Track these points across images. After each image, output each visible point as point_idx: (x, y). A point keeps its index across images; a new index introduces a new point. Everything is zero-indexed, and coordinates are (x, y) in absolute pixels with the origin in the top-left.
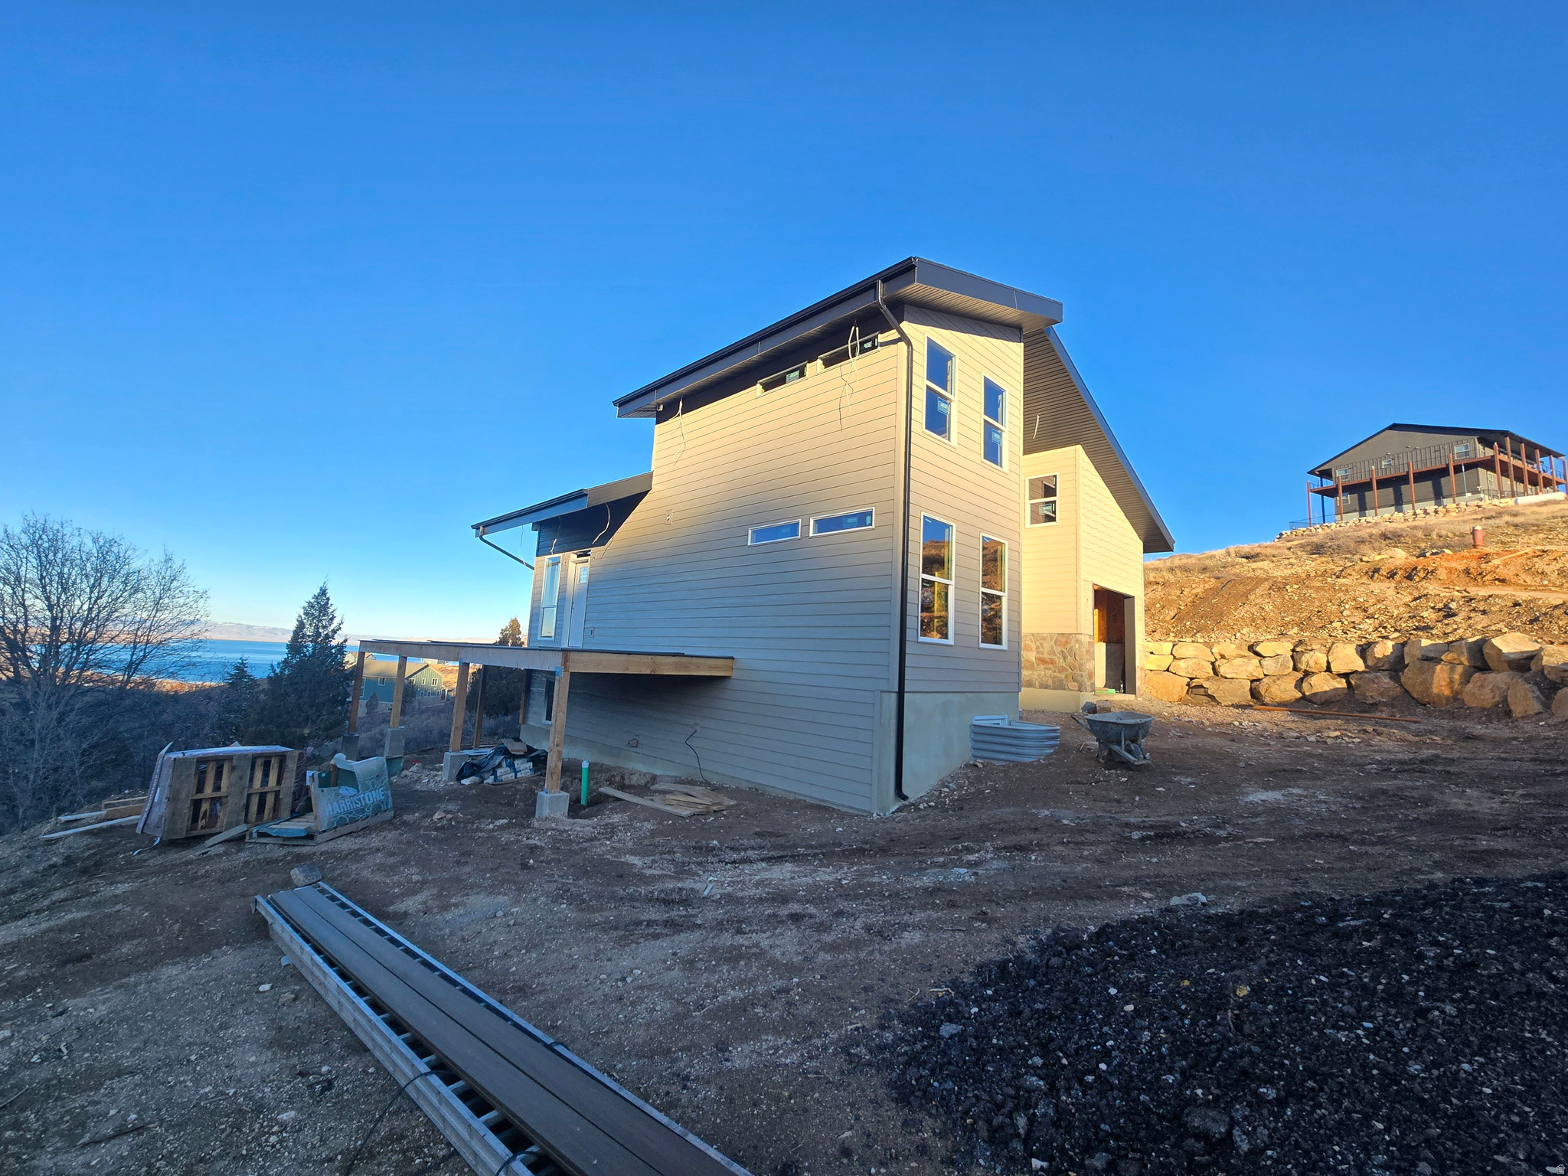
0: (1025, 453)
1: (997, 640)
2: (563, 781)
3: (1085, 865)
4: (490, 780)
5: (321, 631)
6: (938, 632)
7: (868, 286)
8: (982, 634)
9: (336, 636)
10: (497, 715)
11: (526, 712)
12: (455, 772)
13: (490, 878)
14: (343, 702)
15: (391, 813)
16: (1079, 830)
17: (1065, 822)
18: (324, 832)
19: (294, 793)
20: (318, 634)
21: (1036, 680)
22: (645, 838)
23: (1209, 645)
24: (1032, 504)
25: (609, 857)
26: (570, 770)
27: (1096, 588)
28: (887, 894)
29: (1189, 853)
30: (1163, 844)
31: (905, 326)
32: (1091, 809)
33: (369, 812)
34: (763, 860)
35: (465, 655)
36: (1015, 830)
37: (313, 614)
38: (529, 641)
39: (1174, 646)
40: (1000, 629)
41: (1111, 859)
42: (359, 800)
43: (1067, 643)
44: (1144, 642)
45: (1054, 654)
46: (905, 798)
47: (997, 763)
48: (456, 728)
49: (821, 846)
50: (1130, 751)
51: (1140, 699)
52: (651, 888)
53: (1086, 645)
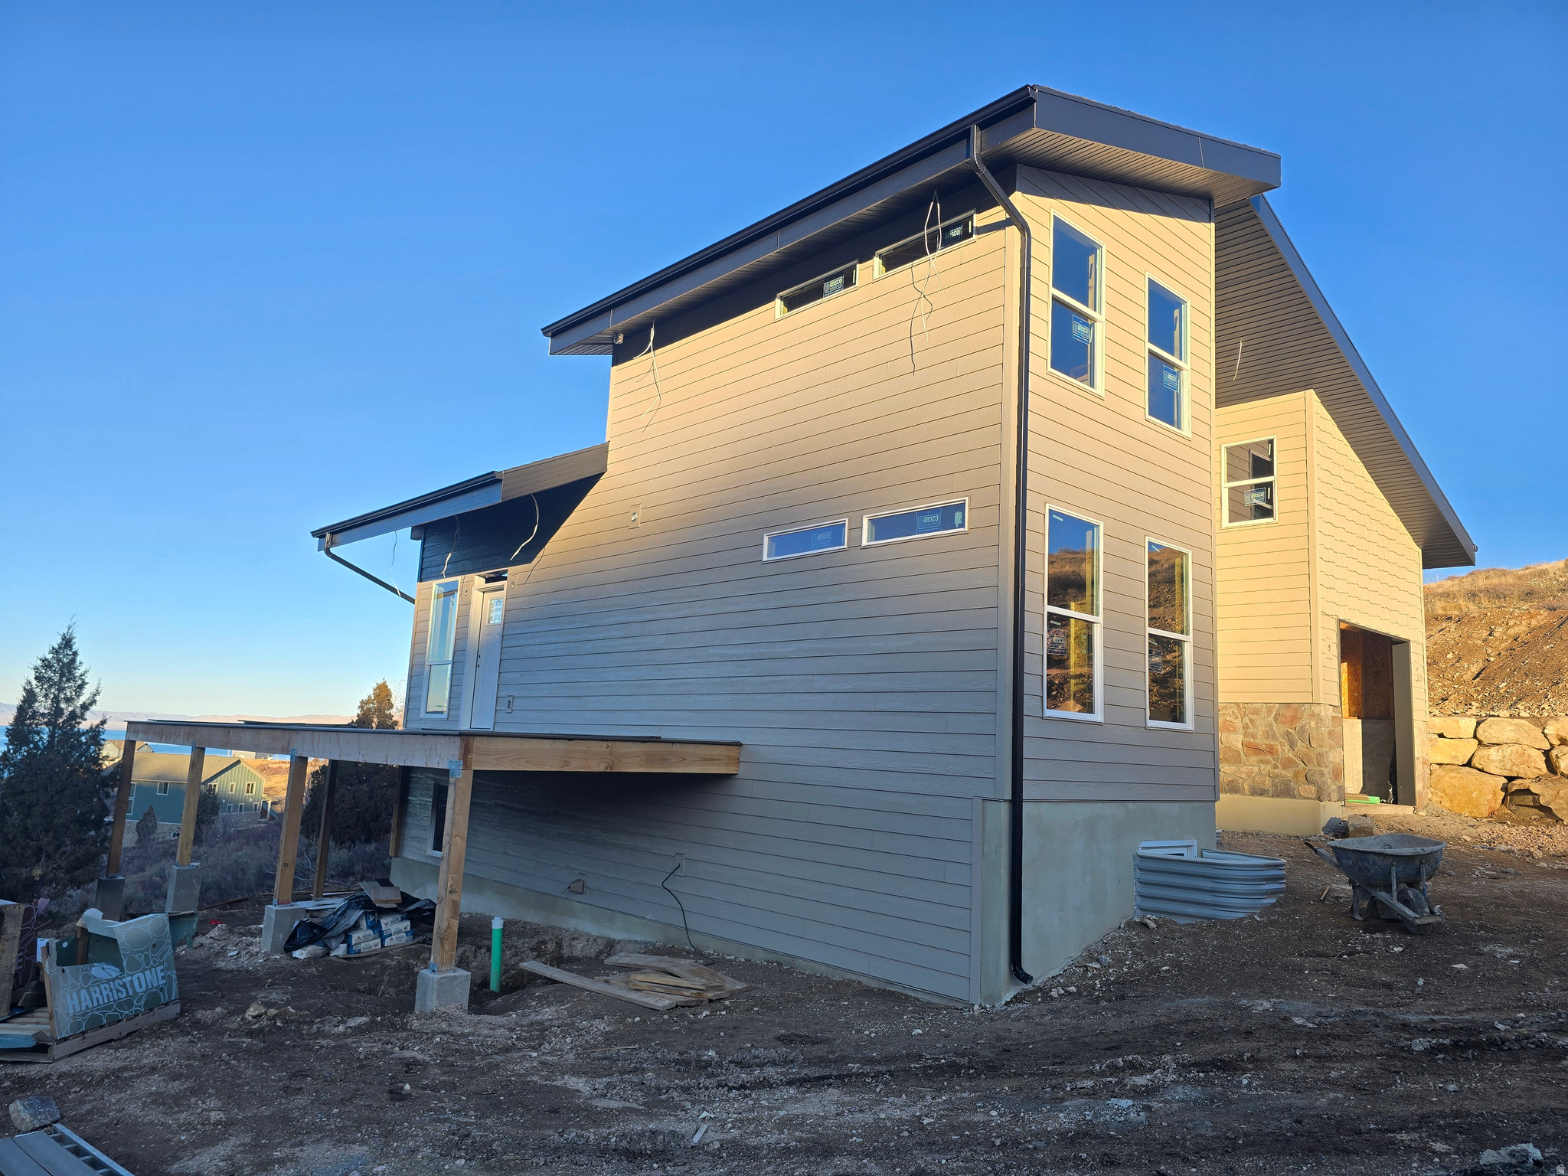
0: (1221, 401)
1: (1177, 715)
2: (461, 950)
3: (1332, 1095)
4: (341, 950)
5: (63, 705)
6: (1077, 700)
7: (955, 135)
8: (1152, 704)
9: (88, 715)
10: (353, 842)
11: (400, 837)
12: (283, 938)
13: (338, 1115)
14: (98, 824)
15: (177, 1008)
16: (1324, 1035)
17: (1299, 1021)
18: (65, 1039)
19: (16, 975)
20: (59, 712)
21: (1245, 780)
22: (596, 1046)
23: (1540, 723)
24: (1231, 489)
25: (535, 1078)
26: (473, 932)
27: (1343, 626)
28: (998, 1142)
29: (1511, 1075)
30: (1467, 1059)
31: (1017, 199)
32: (1342, 999)
33: (139, 1006)
34: (790, 1083)
35: (301, 747)
36: (1215, 1034)
37: (50, 678)
38: (406, 721)
39: (1478, 723)
40: (1182, 695)
41: (1377, 1084)
42: (124, 986)
43: (1295, 718)
44: (1428, 718)
45: (1274, 737)
46: (1026, 978)
47: (1181, 921)
48: (285, 865)
49: (888, 1060)
50: (1406, 902)
51: (1423, 813)
52: (604, 1131)
53: (1328, 722)
